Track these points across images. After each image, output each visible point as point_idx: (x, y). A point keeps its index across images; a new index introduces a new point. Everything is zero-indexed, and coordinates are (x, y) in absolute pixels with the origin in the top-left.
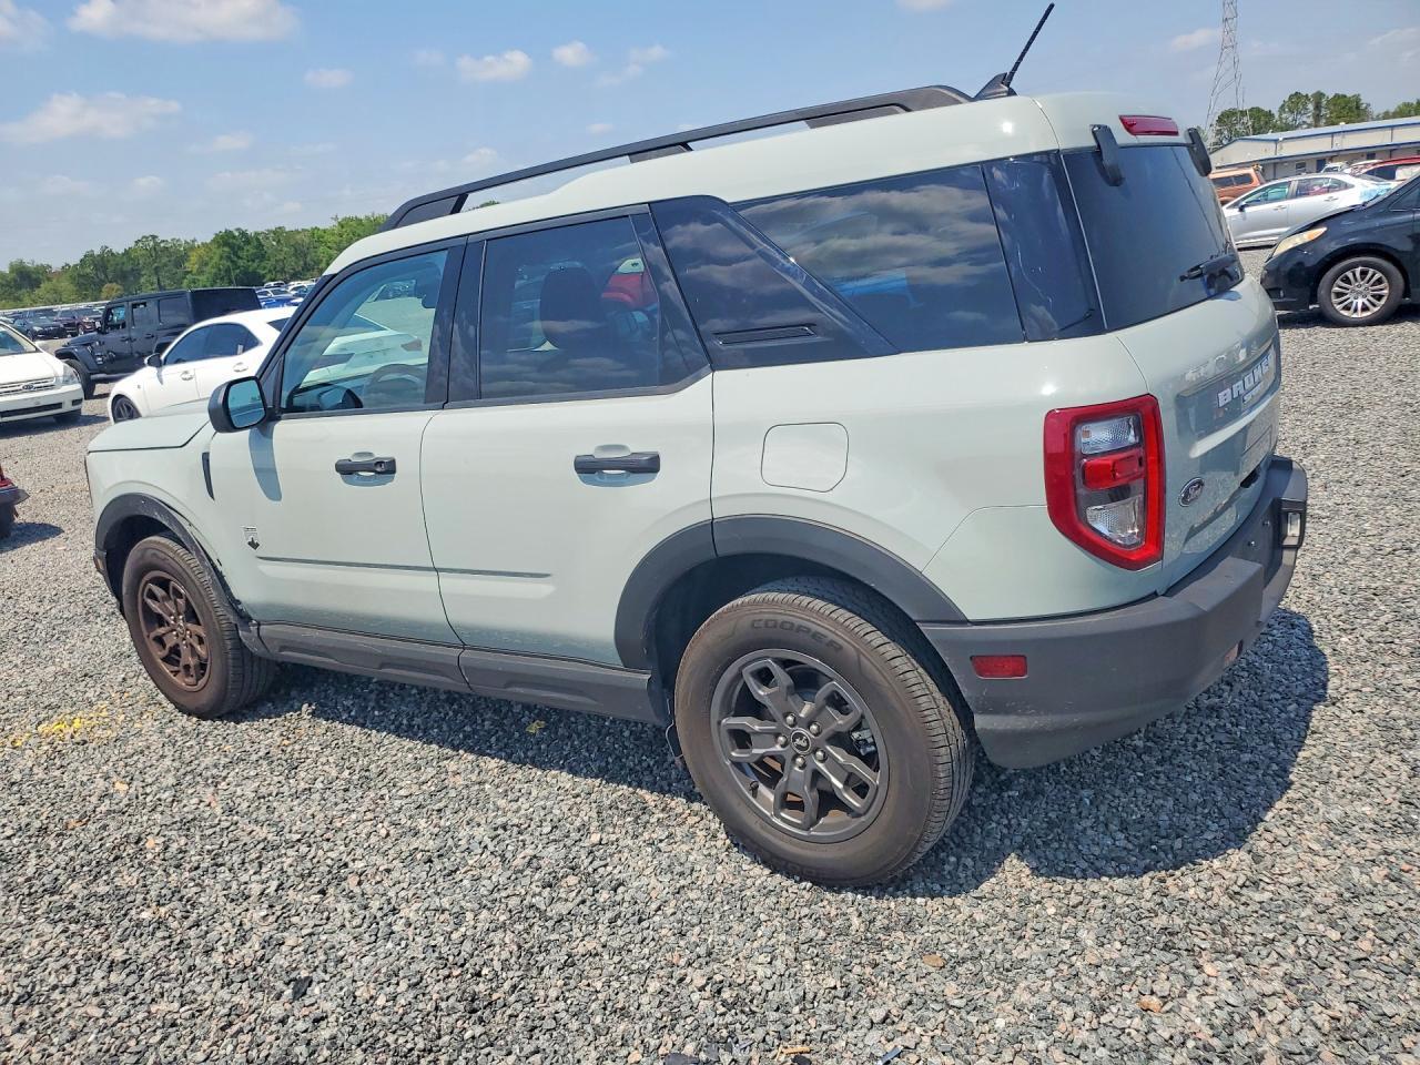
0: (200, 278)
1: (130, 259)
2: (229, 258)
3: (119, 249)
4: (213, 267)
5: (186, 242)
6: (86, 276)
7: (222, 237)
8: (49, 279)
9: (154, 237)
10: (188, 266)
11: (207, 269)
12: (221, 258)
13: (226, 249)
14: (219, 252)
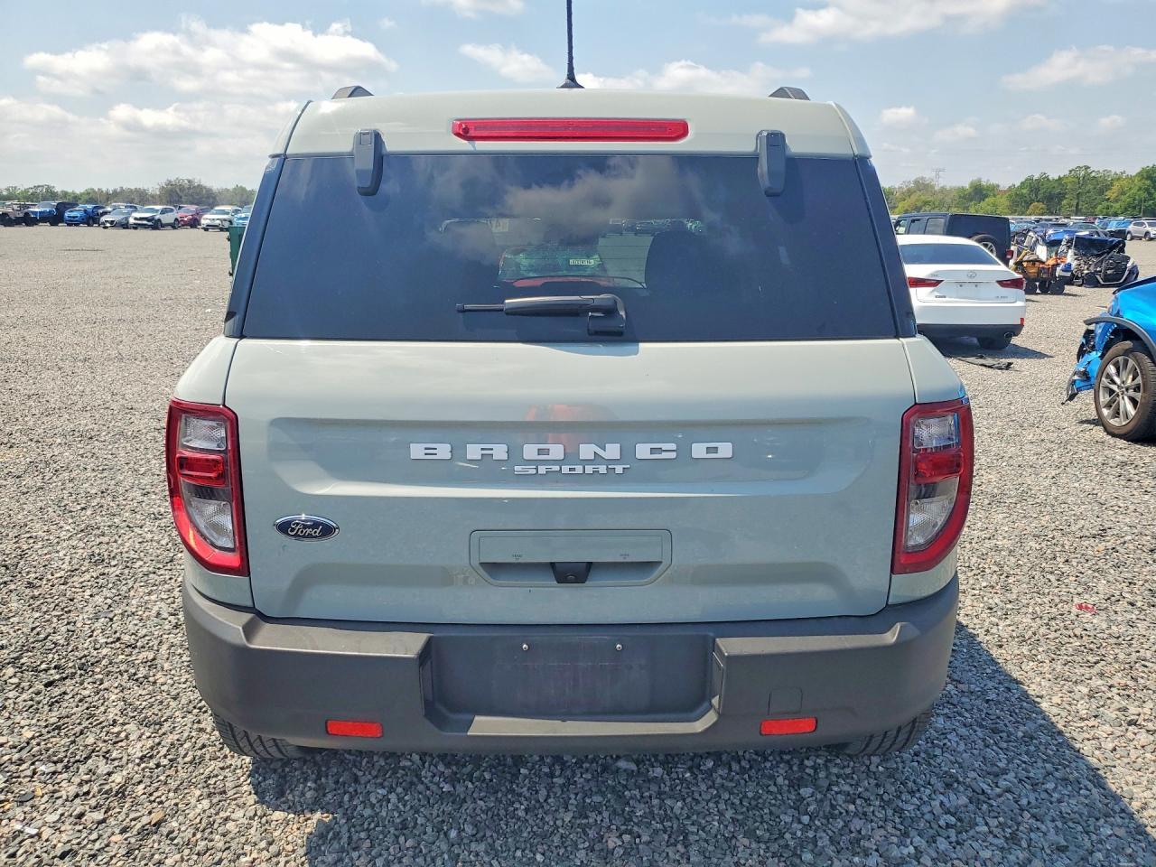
0: (1114, 205)
1: (1060, 184)
2: (1147, 190)
3: (1053, 175)
4: (1129, 197)
5: (1116, 174)
6: (1022, 196)
7: (1148, 172)
8: (994, 196)
9: (1087, 168)
10: (1109, 194)
11: (1123, 197)
12: (1140, 189)
13: (1148, 182)
14: (1140, 184)
